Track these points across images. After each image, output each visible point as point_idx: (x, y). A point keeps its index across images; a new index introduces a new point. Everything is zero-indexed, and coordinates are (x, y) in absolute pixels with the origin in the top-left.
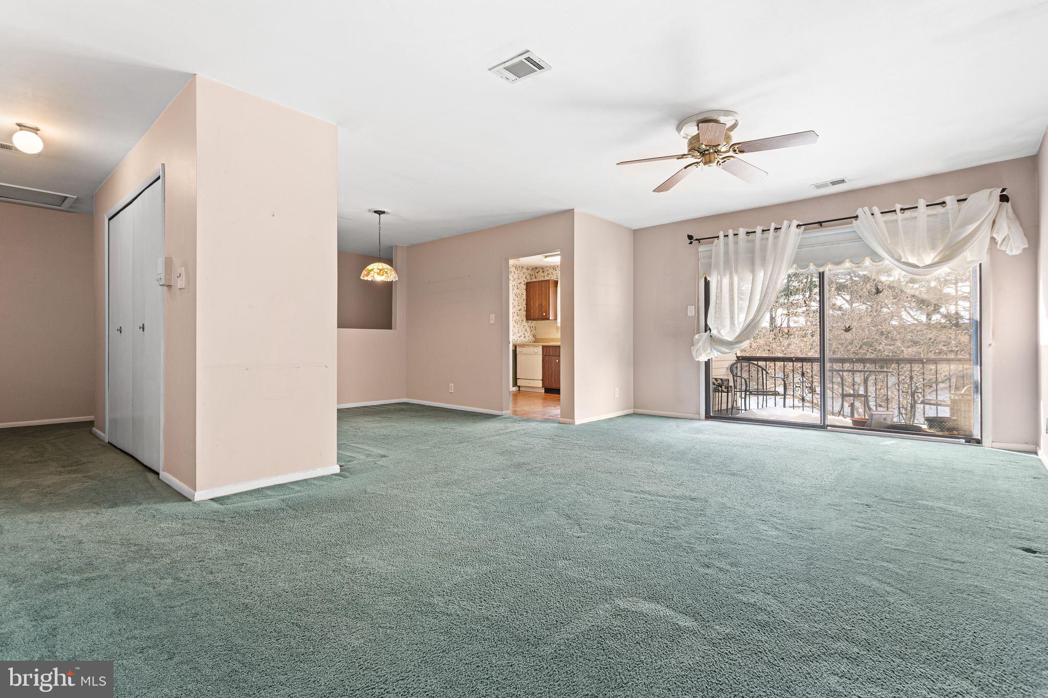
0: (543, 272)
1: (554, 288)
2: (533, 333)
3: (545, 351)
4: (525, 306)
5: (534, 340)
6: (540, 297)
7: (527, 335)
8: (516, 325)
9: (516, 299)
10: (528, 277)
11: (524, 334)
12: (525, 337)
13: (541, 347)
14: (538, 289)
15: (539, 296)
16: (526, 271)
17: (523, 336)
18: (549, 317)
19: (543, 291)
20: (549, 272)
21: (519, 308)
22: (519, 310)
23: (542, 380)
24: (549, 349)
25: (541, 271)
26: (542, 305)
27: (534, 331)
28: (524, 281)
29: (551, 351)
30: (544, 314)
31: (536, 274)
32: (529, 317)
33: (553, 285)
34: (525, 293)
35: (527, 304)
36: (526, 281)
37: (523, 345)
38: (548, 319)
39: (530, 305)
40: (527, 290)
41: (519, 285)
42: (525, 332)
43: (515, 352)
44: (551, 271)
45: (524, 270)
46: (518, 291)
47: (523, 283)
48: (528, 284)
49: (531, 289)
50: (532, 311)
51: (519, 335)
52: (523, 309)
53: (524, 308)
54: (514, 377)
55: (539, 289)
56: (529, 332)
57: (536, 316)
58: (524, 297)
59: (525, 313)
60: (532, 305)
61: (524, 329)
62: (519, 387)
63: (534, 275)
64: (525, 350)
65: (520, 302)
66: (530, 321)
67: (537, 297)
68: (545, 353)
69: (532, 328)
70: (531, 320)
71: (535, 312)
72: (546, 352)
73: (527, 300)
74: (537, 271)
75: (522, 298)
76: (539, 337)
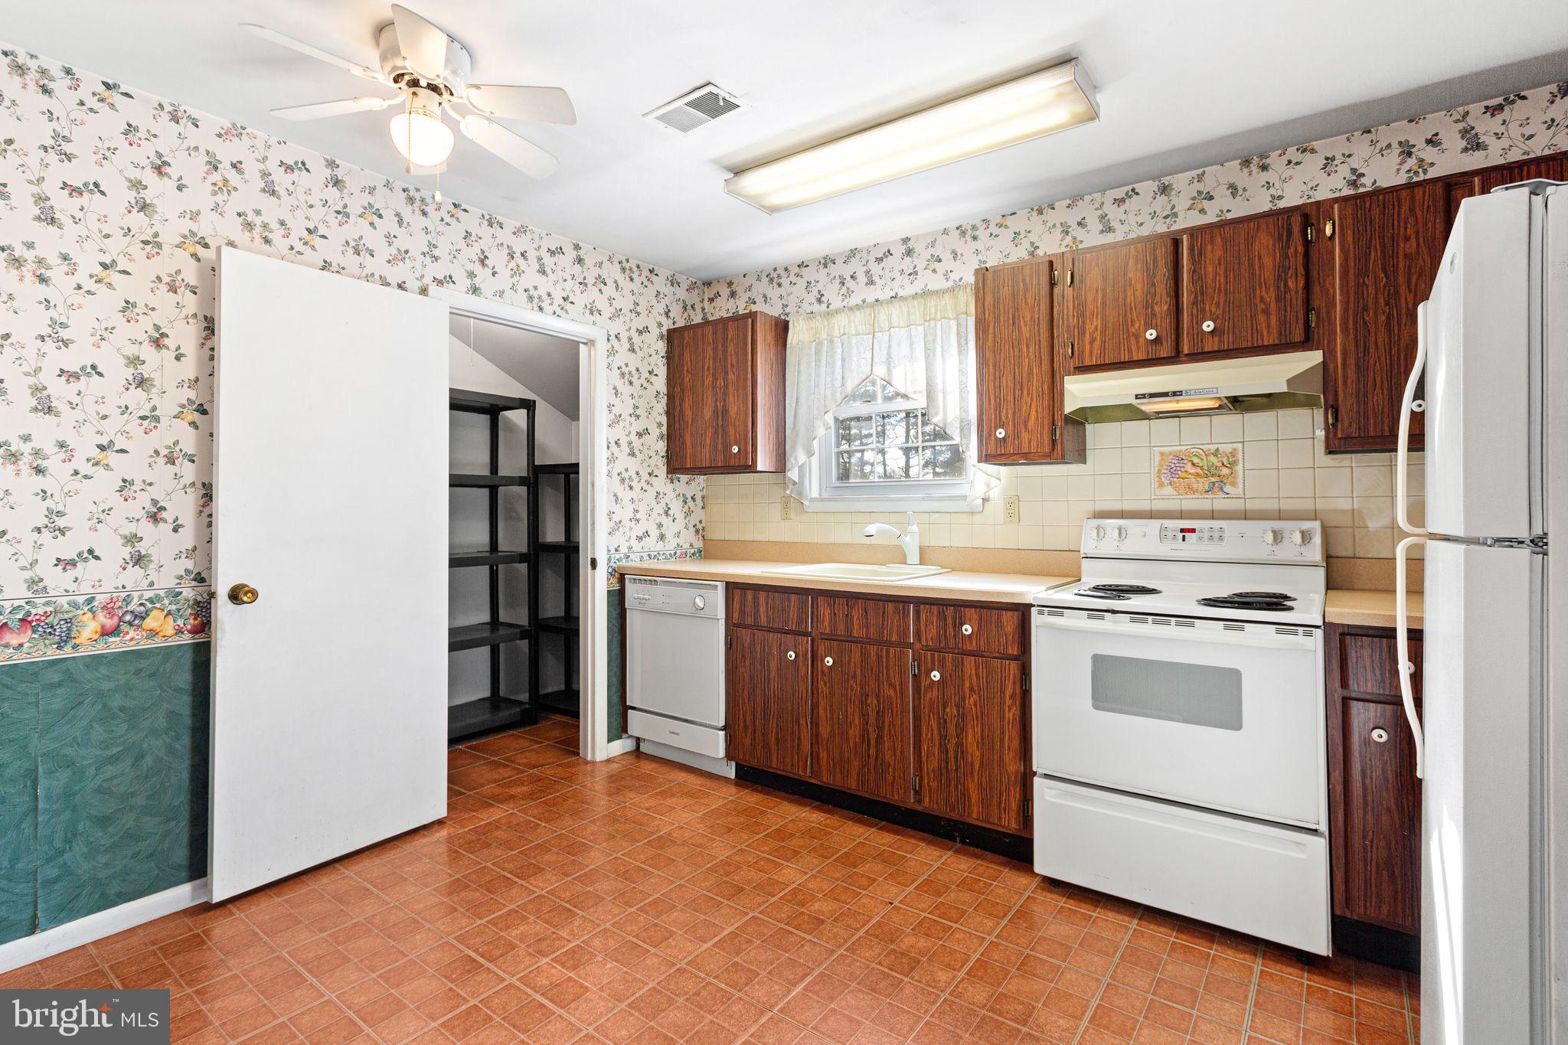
0: (733, 294)
1: (773, 352)
2: (694, 519)
3: (737, 606)
4: (664, 420)
5: (699, 544)
6: (720, 383)
7: (670, 529)
8: (625, 495)
9: (625, 389)
10: (676, 311)
11: (660, 525)
12: (662, 537)
13: (721, 587)
14: (709, 352)
15: (715, 379)
16: (668, 290)
17: (654, 533)
18: (754, 461)
19: (732, 359)
20: (753, 294)
21: (638, 426)
22: (640, 435)
23: (724, 728)
24: (755, 598)
25: (725, 292)
26: (725, 412)
27: (699, 515)
28: (660, 325)
29: (762, 609)
30: (735, 449)
31: (706, 304)
32: (677, 463)
33: (770, 337)
34: (662, 371)
35: (669, 413)
36: (667, 325)
37: (649, 577)
38: (750, 468)
39: (682, 414)
40: (670, 357)
41: (637, 339)
42: (664, 520)
43: (618, 600)
44: (763, 286)
45: (660, 283)
46: (634, 361)
47: (655, 331)
48: (674, 338)
49: (687, 356)
50: (687, 437)
51: (639, 530)
52: (655, 432)
53: (660, 425)
54: (616, 699)
55: (715, 349)
56: (680, 516)
57: (705, 457)
58: (660, 384)
59: (662, 446)
60: (688, 413)
61: (660, 509)
62: (638, 740)
63: (698, 307)
64: (658, 595)
65: (642, 403)
66: (684, 478)
67: (708, 381)
68: (736, 615)
69: (690, 503)
70: (684, 470)
71: (701, 445)
72: (742, 611)
73: (670, 397)
74: (709, 293)
75: (651, 391)
76: (717, 534)
